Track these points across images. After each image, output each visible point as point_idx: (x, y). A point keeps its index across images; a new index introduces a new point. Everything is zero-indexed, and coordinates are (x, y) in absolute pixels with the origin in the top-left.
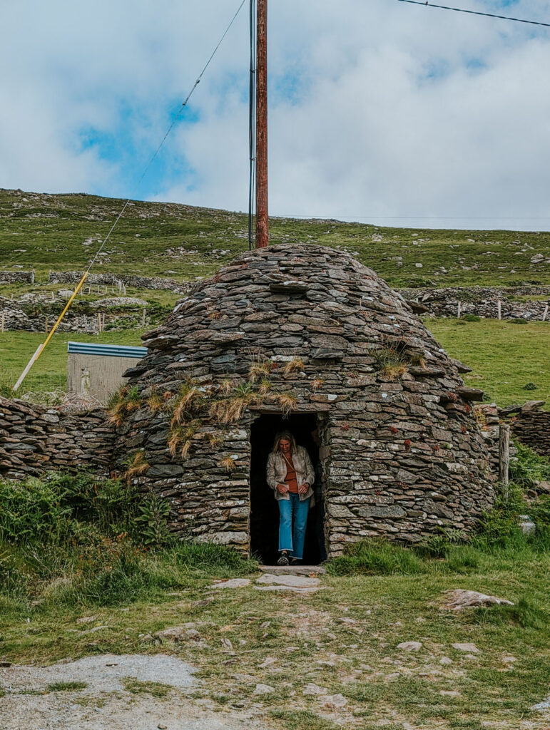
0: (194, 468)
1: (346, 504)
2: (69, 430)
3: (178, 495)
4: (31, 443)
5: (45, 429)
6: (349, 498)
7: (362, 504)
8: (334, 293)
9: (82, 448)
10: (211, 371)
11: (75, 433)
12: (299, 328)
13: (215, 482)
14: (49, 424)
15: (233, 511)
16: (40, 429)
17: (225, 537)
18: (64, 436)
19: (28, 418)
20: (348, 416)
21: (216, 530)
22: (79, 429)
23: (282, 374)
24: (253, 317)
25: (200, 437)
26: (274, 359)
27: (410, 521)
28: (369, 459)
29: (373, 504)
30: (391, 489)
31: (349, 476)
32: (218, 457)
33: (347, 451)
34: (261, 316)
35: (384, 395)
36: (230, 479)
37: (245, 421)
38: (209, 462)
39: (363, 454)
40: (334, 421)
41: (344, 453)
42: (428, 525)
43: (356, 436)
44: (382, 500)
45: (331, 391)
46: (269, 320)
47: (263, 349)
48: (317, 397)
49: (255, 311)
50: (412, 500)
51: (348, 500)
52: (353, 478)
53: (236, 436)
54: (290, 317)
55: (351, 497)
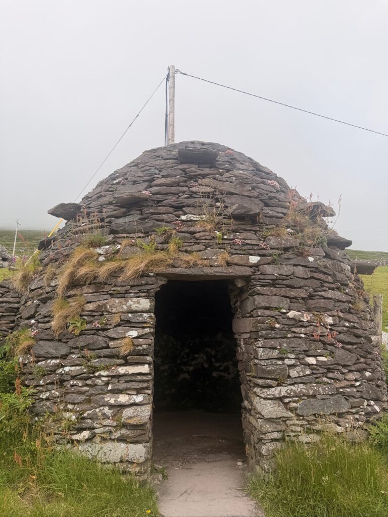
0: (81, 349)
1: (281, 399)
6: (283, 390)
7: (300, 396)
8: (241, 167)
10: (113, 232)
12: (211, 189)
13: (107, 368)
15: (128, 412)
17: (116, 451)
21: (104, 440)
23: (192, 233)
24: (162, 181)
25: (91, 307)
26: (183, 218)
27: (353, 414)
28: (303, 336)
29: (314, 396)
30: (330, 375)
31: (282, 359)
32: (111, 333)
33: (277, 326)
34: (169, 180)
35: (311, 259)
36: (127, 363)
37: (148, 287)
38: (100, 340)
39: (297, 330)
40: (259, 288)
41: (273, 329)
42: (368, 414)
43: (286, 307)
44: (324, 389)
45: (252, 252)
46: (177, 184)
47: (171, 210)
48: (236, 259)
49: (163, 176)
50: (352, 386)
51: (283, 393)
52: (287, 362)
53: (134, 307)
54: (200, 182)
55: (286, 388)
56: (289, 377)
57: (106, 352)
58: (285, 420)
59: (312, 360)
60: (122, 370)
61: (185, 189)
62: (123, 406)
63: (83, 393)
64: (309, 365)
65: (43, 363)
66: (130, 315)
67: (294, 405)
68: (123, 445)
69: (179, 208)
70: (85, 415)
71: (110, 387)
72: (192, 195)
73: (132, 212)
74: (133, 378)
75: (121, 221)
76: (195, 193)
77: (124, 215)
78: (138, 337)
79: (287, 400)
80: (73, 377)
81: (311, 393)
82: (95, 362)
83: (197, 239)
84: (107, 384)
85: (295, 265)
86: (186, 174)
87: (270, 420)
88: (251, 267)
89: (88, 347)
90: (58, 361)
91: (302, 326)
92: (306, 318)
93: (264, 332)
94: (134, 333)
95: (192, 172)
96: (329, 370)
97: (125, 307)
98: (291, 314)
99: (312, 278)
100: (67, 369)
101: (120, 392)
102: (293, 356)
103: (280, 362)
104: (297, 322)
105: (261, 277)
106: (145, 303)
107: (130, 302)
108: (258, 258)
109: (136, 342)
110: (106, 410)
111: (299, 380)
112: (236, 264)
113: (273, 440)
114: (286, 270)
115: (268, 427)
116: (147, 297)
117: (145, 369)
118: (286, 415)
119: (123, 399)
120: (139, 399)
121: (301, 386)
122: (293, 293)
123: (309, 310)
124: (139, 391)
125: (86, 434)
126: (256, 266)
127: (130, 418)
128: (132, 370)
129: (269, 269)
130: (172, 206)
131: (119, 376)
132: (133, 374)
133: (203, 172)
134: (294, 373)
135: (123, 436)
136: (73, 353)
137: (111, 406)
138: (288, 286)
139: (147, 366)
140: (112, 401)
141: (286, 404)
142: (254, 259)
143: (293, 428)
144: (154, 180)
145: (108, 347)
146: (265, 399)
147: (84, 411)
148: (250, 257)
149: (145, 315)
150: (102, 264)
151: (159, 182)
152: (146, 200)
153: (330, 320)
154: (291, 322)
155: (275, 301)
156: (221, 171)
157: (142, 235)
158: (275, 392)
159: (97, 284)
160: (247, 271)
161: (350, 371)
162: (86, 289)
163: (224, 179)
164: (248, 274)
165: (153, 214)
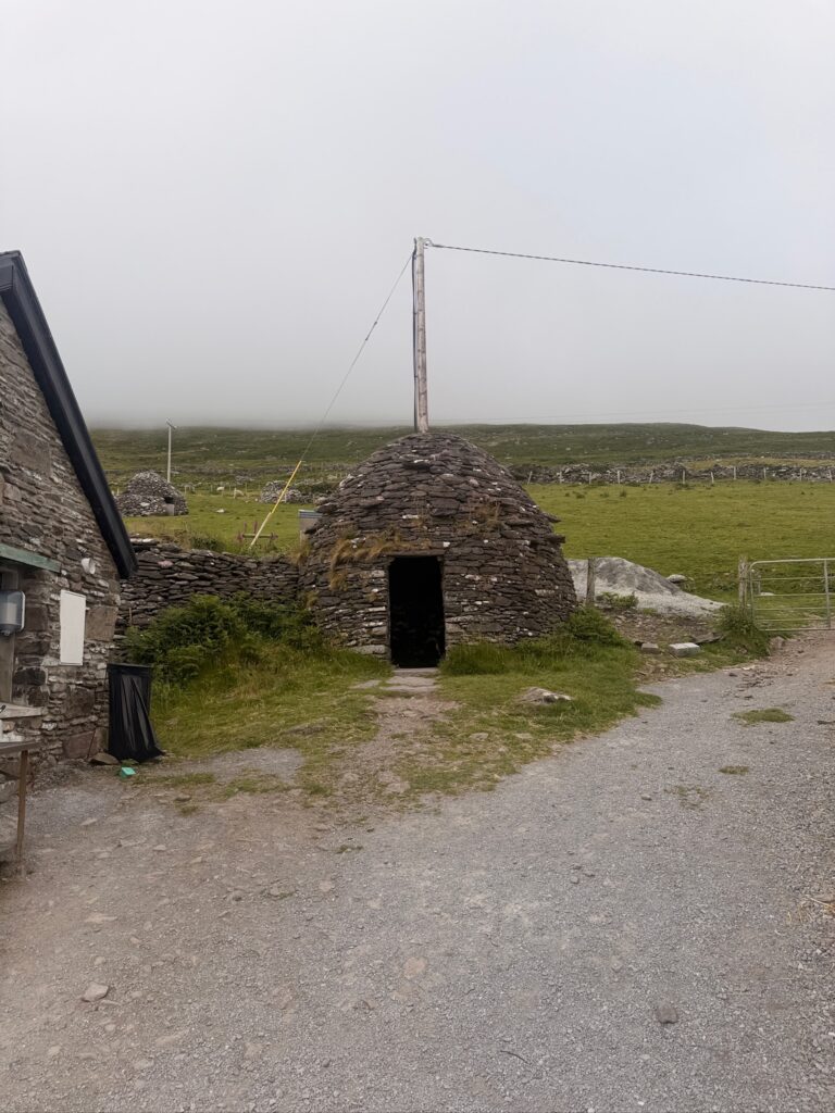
0: (347, 599)
1: (457, 623)
2: (264, 573)
3: (338, 619)
4: (237, 584)
5: (246, 573)
6: (459, 619)
7: (470, 622)
8: (451, 467)
9: (274, 586)
10: (360, 528)
11: (269, 575)
12: (424, 494)
13: (363, 609)
14: (250, 569)
15: (374, 630)
16: (242, 573)
17: (369, 649)
18: (260, 578)
19: (232, 566)
20: (458, 558)
21: (364, 644)
22: (272, 573)
23: (410, 528)
25: (351, 576)
26: (404, 517)
28: (474, 589)
29: (479, 622)
30: (491, 611)
31: (459, 602)
32: (363, 590)
33: (458, 583)
34: (396, 486)
35: (486, 541)
36: (373, 606)
37: (383, 564)
38: (358, 594)
39: (471, 586)
40: (448, 562)
41: (455, 585)
43: (465, 572)
44: (486, 619)
45: (445, 539)
46: (401, 489)
47: (397, 511)
48: (435, 544)
52: (462, 603)
53: (376, 575)
54: (418, 486)
56: (463, 611)
57: (362, 600)
58: (460, 633)
59: (479, 603)
60: (371, 610)
61: (406, 493)
62: (372, 627)
63: (350, 622)
64: (478, 606)
65: (325, 609)
66: (373, 580)
67: (466, 626)
68: (373, 646)
69: (402, 509)
70: (353, 633)
71: (365, 619)
74: (377, 614)
75: (365, 520)
76: (414, 497)
77: (367, 515)
78: (379, 592)
79: (461, 624)
80: (345, 615)
81: (477, 620)
83: (412, 532)
84: (363, 617)
85: (474, 546)
87: (452, 634)
88: (444, 549)
89: (351, 598)
90: (334, 607)
91: (474, 584)
92: (478, 578)
94: (376, 590)
96: (491, 608)
97: (370, 576)
99: (485, 553)
100: (341, 611)
101: (371, 621)
102: (466, 600)
103: (458, 604)
104: (472, 581)
105: (450, 555)
106: (381, 573)
107: (373, 573)
108: (449, 543)
109: (378, 594)
110: (364, 630)
111: (470, 613)
112: (435, 548)
114: (467, 550)
116: (383, 569)
117: (383, 609)
118: (460, 631)
119: (372, 624)
120: (381, 623)
121: (471, 616)
122: (470, 564)
123: (480, 574)
124: (380, 620)
125: (354, 642)
126: (447, 548)
127: (377, 633)
128: (376, 609)
129: (455, 550)
130: (398, 508)
131: (369, 613)
132: (378, 612)
134: (466, 609)
135: (373, 641)
136: (343, 602)
137: (366, 628)
138: (467, 560)
139: (384, 607)
140: (367, 625)
141: (461, 626)
143: (464, 638)
144: (386, 486)
145: (362, 598)
146: (450, 623)
147: (352, 631)
148: (444, 543)
149: (382, 580)
150: (355, 550)
153: (495, 580)
154: (467, 581)
155: (458, 569)
157: (378, 530)
158: (454, 619)
159: (353, 563)
160: (442, 552)
162: (347, 566)
165: (385, 514)
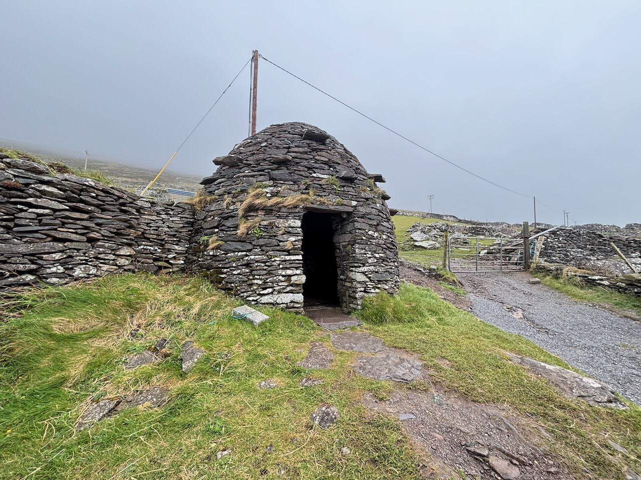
0: (261, 246)
1: (363, 273)
3: (248, 265)
5: (138, 211)
7: (373, 272)
10: (272, 179)
12: (326, 159)
13: (278, 256)
15: (293, 278)
17: (286, 298)
20: (363, 216)
23: (320, 185)
24: (296, 149)
25: (265, 223)
26: (314, 175)
27: (391, 281)
28: (374, 243)
29: (377, 272)
30: (384, 263)
31: (366, 254)
32: (280, 238)
33: (364, 238)
34: (301, 150)
35: (378, 205)
36: (289, 254)
37: (300, 214)
38: (274, 242)
39: (372, 241)
40: (357, 218)
41: (362, 239)
42: (396, 282)
43: (368, 229)
44: (381, 269)
45: (353, 199)
46: (306, 153)
47: (306, 169)
48: (345, 202)
49: (296, 146)
50: (391, 268)
51: (365, 270)
52: (368, 256)
53: (292, 225)
54: (319, 153)
55: (366, 268)
56: (368, 262)
57: (278, 248)
58: (365, 282)
59: (377, 255)
60: (288, 258)
61: (311, 157)
62: (290, 276)
63: (265, 270)
64: (376, 258)
65: (232, 254)
66: (290, 229)
67: (369, 275)
68: (291, 294)
69: (310, 168)
70: (268, 281)
71: (281, 266)
72: (317, 161)
73: (282, 168)
74: (294, 262)
75: (276, 172)
76: (318, 160)
77: (277, 169)
78: (295, 241)
79: (367, 273)
81: (376, 270)
82: (271, 253)
83: (324, 189)
84: (279, 265)
85: (372, 208)
86: (309, 147)
87: (359, 282)
88: (352, 207)
89: (266, 245)
90: (244, 253)
91: (374, 239)
92: (376, 235)
93: (359, 241)
95: (314, 146)
96: (384, 260)
97: (286, 224)
98: (370, 233)
99: (378, 215)
100: (252, 257)
101: (288, 269)
102: (370, 253)
103: (365, 256)
104: (373, 237)
105: (357, 213)
106: (298, 223)
107: (289, 222)
108: (356, 203)
109: (294, 243)
110: (281, 278)
111: (372, 264)
112: (345, 205)
113: (361, 291)
114: (368, 210)
115: (359, 285)
116: (299, 219)
117: (299, 257)
118: (366, 280)
119: (289, 272)
120: (298, 272)
121: (373, 267)
122: (371, 222)
123: (377, 231)
124: (297, 268)
126: (355, 207)
127: (296, 281)
128: (293, 258)
129: (360, 209)
130: (306, 167)
131: (285, 261)
132: (294, 260)
133: (320, 148)
134: (370, 261)
135: (291, 290)
136: (256, 248)
137: (283, 276)
138: (369, 218)
139: (301, 256)
140: (283, 273)
141: (366, 275)
142: (354, 203)
143: (369, 286)
144: (290, 148)
145: (279, 245)
146: (358, 272)
147: (267, 279)
148: (352, 201)
149: (298, 229)
150: (269, 198)
151: (295, 150)
152: (290, 161)
154: (370, 237)
155: (364, 226)
156: (330, 148)
157: (292, 183)
158: (362, 269)
159: (268, 211)
160: (351, 209)
161: (391, 262)
163: (332, 154)
164: (351, 211)
165: (295, 170)
